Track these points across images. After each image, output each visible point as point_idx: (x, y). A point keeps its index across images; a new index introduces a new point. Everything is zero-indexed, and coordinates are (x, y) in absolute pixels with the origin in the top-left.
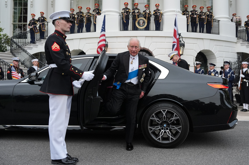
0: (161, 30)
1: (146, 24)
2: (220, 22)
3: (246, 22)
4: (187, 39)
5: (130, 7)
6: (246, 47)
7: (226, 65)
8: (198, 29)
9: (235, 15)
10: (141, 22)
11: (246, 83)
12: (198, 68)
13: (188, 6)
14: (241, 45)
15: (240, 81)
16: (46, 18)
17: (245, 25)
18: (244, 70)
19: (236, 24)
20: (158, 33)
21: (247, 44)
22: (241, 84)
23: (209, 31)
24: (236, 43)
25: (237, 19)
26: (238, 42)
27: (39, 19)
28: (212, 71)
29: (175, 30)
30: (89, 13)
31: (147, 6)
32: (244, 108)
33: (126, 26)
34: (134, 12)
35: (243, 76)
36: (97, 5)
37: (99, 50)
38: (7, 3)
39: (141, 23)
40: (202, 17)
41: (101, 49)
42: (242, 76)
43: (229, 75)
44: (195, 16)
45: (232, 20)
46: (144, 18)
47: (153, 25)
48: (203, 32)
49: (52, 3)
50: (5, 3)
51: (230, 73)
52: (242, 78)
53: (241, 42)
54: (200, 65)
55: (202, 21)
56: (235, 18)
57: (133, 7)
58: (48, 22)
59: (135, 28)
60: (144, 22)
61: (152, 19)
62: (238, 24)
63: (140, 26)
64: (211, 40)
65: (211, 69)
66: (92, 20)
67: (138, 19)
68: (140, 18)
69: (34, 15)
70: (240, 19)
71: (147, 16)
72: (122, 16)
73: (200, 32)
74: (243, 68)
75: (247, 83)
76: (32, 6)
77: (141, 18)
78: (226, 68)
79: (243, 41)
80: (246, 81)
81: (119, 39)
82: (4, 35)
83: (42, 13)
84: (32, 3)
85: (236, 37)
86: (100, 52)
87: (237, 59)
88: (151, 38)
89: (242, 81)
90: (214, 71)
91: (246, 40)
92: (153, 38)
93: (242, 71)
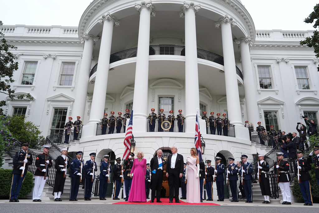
0: (184, 131)
1: (170, 127)
2: (235, 126)
3: (257, 128)
4: (207, 140)
5: (156, 112)
6: (260, 149)
7: (244, 158)
8: (216, 132)
9: (247, 122)
10: (166, 124)
11: (264, 174)
12: (219, 163)
13: (206, 113)
14: (255, 147)
15: (258, 172)
16: (81, 122)
17: (257, 130)
18: (262, 162)
19: (249, 130)
20: (181, 134)
21: (260, 146)
22: (259, 175)
23: (226, 134)
24: (251, 146)
25: (249, 125)
26: (252, 145)
27: (75, 122)
28: (231, 165)
29: (196, 124)
30: (121, 117)
31: (171, 112)
32: (266, 200)
33: (153, 128)
34: (160, 116)
35: (261, 168)
36: (127, 110)
37: (126, 141)
38: (48, 111)
39: (166, 126)
40: (219, 122)
41: (128, 141)
42: (259, 167)
43: (247, 168)
44: (213, 121)
45: (245, 126)
46: (169, 121)
47: (176, 127)
48: (221, 135)
49: (89, 112)
50: (47, 111)
51: (249, 166)
52: (261, 170)
53: (255, 145)
54: (220, 161)
55: (219, 125)
56: (247, 124)
57: (159, 113)
58: (82, 125)
59: (160, 130)
60: (168, 125)
61: (176, 122)
62: (251, 129)
63: (165, 128)
64: (228, 142)
65: (231, 164)
66: (123, 123)
67: (163, 123)
68: (164, 122)
69: (71, 118)
70: (252, 125)
71: (171, 119)
72: (149, 119)
73: (218, 134)
74: (260, 161)
75: (266, 174)
76: (70, 114)
77: (166, 121)
78: (245, 162)
79: (257, 144)
80: (264, 172)
81: (146, 140)
82: (41, 137)
83: (79, 118)
84: (71, 112)
85: (250, 140)
86: (127, 143)
87: (253, 161)
88: (175, 138)
89: (260, 173)
90: (234, 164)
91: (260, 143)
92: (176, 138)
93: (260, 163)
